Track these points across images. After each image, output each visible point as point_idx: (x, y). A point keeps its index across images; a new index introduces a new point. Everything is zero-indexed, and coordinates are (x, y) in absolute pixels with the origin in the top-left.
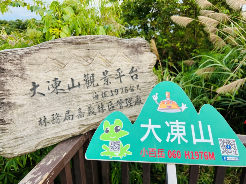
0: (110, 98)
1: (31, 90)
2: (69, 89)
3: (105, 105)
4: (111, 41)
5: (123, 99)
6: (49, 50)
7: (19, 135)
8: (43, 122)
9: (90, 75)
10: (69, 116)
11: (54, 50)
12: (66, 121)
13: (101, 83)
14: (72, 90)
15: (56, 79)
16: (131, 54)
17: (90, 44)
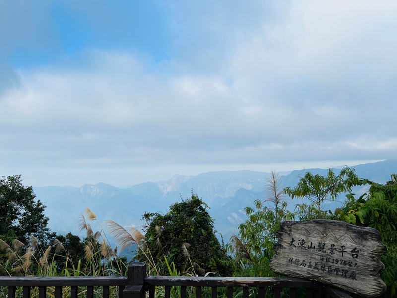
0: (331, 264)
1: (291, 242)
2: (308, 248)
3: (326, 267)
4: (342, 226)
5: (341, 269)
6: (305, 224)
7: (280, 262)
8: (291, 261)
9: (322, 244)
10: (303, 264)
11: (307, 225)
12: (301, 266)
13: (328, 252)
14: (309, 250)
15: (303, 240)
16: (356, 238)
17: (327, 225)
